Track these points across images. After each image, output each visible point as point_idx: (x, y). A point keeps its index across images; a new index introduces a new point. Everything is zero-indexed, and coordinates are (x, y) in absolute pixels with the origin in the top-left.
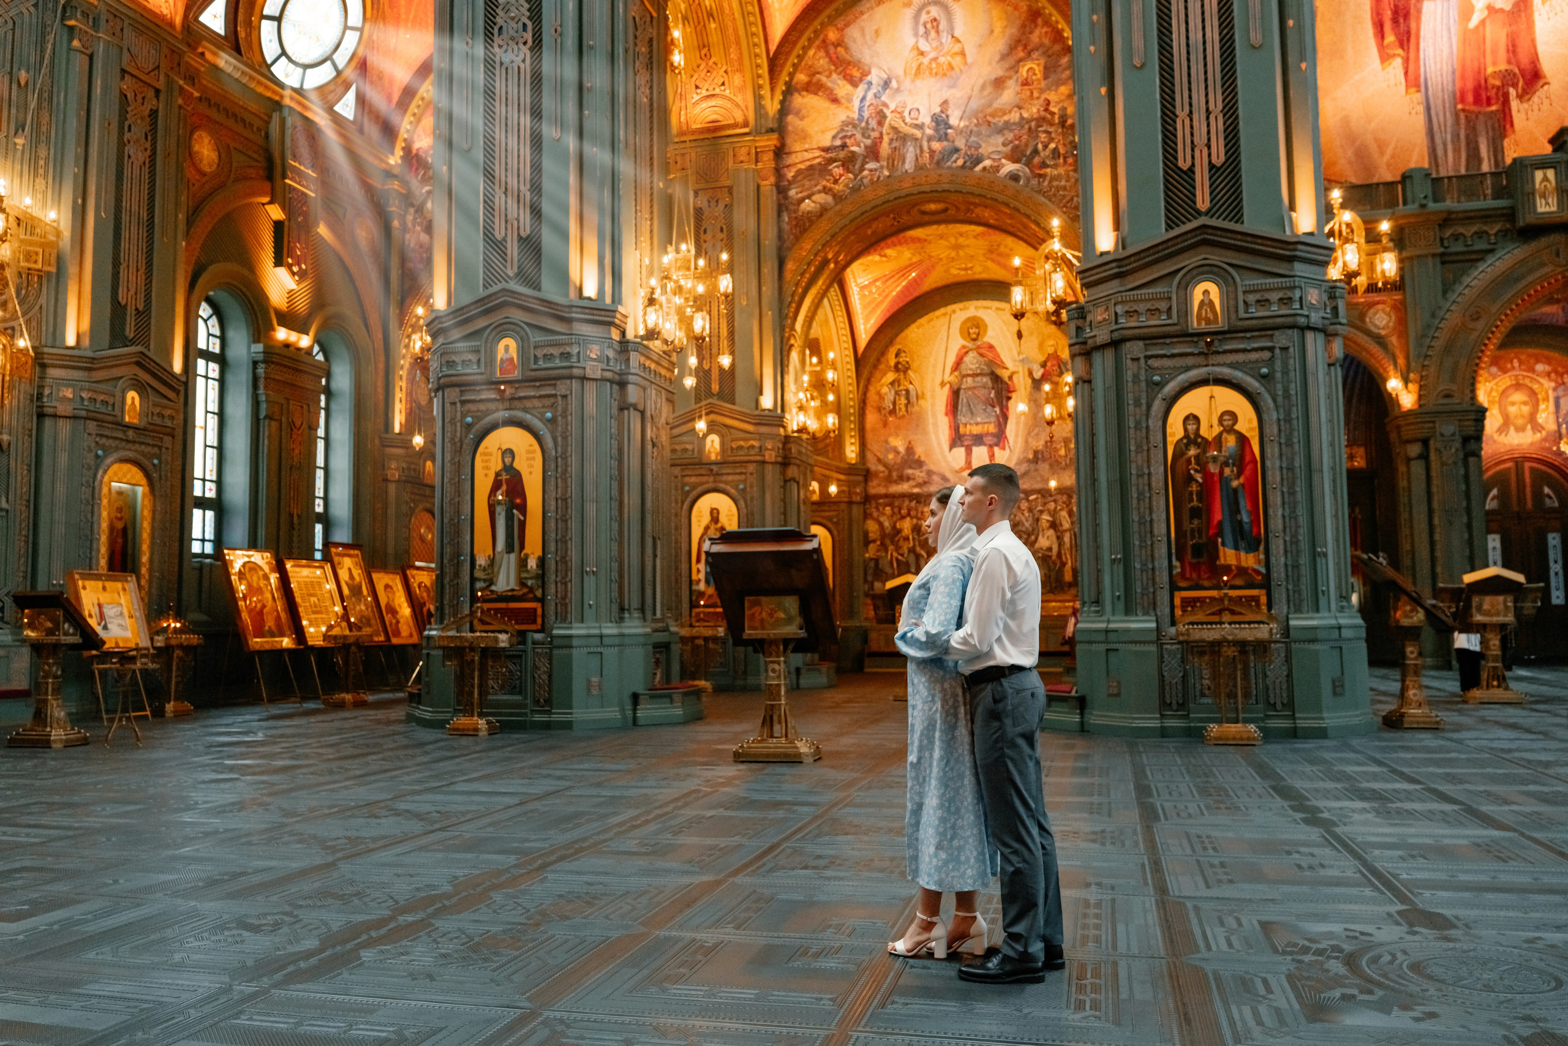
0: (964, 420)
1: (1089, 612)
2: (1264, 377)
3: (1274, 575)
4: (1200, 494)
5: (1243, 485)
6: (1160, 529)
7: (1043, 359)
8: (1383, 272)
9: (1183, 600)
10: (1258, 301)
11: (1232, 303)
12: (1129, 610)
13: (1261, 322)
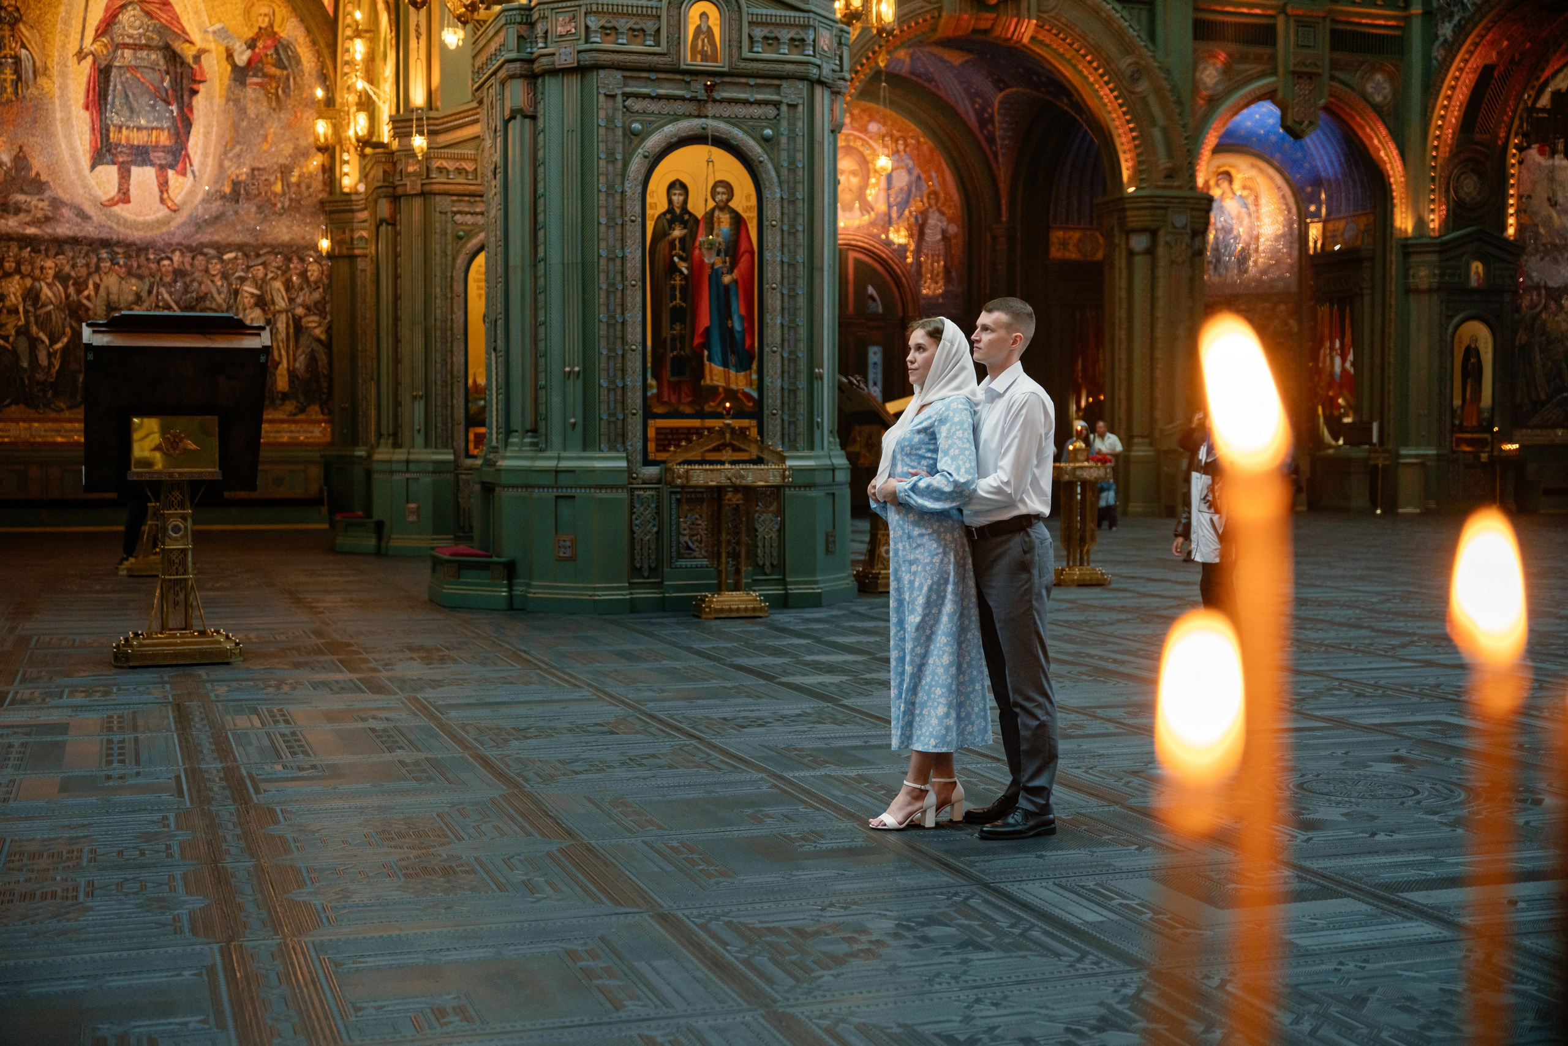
0: (116, 120)
1: (522, 444)
2: (766, 140)
3: (768, 401)
4: (683, 289)
5: (735, 281)
6: (634, 334)
7: (251, 35)
8: (879, 15)
9: (659, 431)
10: (766, 38)
11: (735, 35)
12: (588, 443)
13: (769, 66)
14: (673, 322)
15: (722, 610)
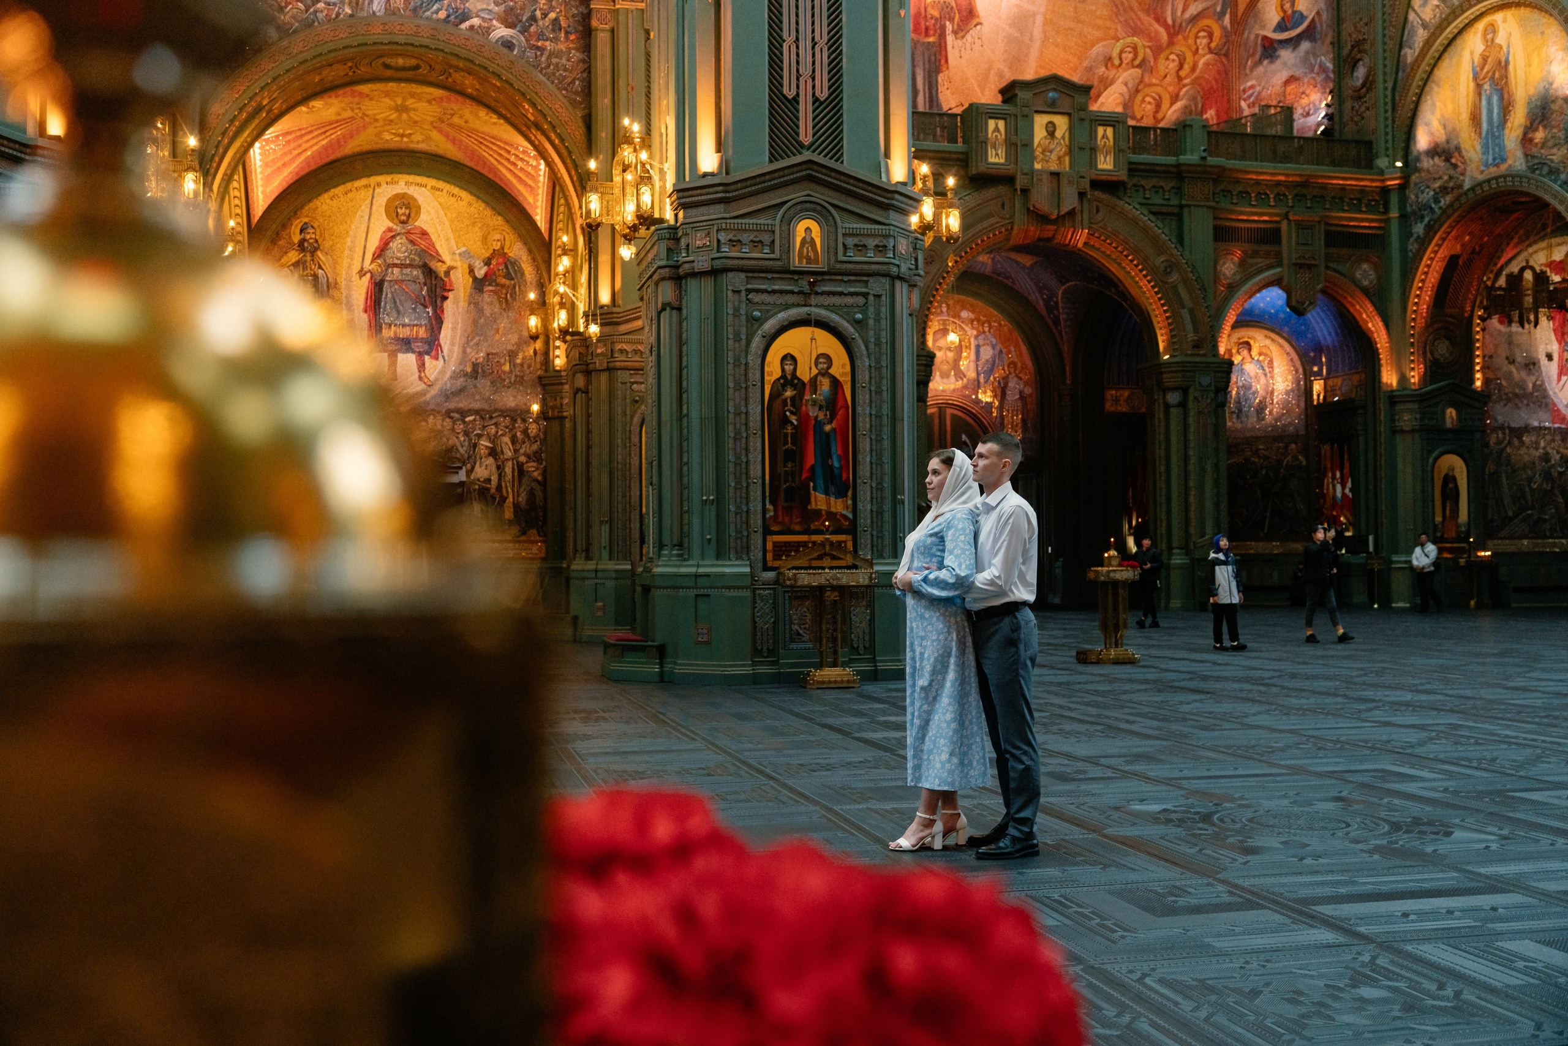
0: (387, 319)
1: (671, 555)
2: (858, 322)
3: (861, 521)
4: (793, 436)
5: (834, 430)
6: (755, 471)
7: (487, 255)
8: (947, 226)
9: (775, 544)
10: (856, 245)
11: (832, 244)
12: (720, 554)
13: (859, 267)
14: (786, 461)
15: (823, 682)
